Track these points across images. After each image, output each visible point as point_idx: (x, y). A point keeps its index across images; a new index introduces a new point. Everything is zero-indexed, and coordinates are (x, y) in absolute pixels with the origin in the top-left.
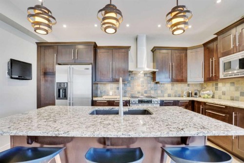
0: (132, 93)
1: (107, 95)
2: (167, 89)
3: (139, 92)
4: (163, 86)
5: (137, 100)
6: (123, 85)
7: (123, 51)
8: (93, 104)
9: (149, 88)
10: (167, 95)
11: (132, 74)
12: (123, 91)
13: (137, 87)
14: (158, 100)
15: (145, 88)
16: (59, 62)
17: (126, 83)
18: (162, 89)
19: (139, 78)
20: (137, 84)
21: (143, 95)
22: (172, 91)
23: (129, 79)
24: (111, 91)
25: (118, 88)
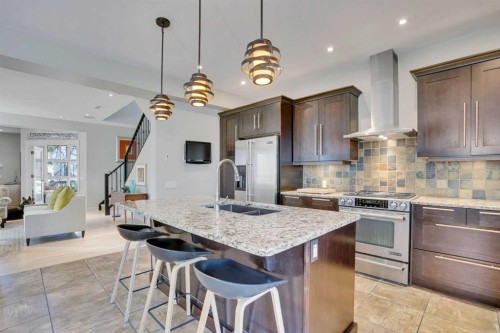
0: (368, 184)
1: (318, 187)
2: (469, 177)
3: (383, 184)
4: (456, 167)
5: (351, 199)
6: (347, 168)
7: (339, 98)
8: (280, 200)
9: (408, 174)
10: (470, 193)
11: (368, 143)
12: (348, 180)
13: (379, 171)
14: (405, 203)
15: (399, 174)
16: (241, 136)
17: (355, 162)
18: (452, 176)
19: (383, 151)
20: (378, 164)
21: (394, 189)
22: (489, 182)
23: (361, 153)
24: (325, 180)
25: (339, 174)
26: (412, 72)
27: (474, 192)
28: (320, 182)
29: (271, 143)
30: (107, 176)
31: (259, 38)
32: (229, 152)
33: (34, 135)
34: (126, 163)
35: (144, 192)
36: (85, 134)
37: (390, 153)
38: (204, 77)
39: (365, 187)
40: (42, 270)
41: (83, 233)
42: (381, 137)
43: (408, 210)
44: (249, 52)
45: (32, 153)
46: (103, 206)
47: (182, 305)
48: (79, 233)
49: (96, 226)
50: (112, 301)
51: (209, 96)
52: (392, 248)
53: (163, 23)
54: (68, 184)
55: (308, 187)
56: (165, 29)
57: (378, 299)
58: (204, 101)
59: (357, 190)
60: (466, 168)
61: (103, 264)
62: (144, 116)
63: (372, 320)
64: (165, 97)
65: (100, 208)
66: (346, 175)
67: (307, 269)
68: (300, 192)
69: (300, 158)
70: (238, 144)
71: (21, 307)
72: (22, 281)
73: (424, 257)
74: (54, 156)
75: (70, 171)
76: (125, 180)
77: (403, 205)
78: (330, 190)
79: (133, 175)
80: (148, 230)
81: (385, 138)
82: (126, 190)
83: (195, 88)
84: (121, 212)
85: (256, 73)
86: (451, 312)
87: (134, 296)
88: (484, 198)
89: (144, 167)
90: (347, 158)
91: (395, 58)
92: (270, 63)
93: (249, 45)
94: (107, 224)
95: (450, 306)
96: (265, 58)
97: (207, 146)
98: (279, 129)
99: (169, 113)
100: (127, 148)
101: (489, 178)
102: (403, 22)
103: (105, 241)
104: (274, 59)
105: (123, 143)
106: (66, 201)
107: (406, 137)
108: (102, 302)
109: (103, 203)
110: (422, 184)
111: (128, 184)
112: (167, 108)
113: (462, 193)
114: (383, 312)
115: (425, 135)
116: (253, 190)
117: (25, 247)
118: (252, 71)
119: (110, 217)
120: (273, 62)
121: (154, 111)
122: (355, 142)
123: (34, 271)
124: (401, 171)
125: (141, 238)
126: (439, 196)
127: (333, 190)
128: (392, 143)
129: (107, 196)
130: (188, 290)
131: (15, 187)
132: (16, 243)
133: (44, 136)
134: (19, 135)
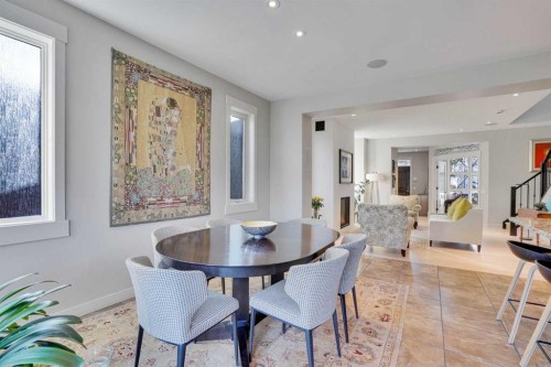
30: (514, 190)
33: (440, 151)
34: (543, 172)
36: (487, 143)
40: (438, 268)
41: (479, 247)
45: (437, 167)
46: (508, 224)
48: (475, 247)
50: (498, 318)
54: (470, 196)
61: (496, 282)
65: (504, 227)
72: (425, 271)
74: (458, 169)
76: (542, 195)
82: (541, 207)
100: (546, 153)
105: (539, 147)
106: (463, 212)
109: (507, 221)
111: (546, 200)
117: (429, 247)
119: (516, 238)
123: (432, 266)
129: (514, 214)
131: (424, 197)
132: (422, 242)
133: (448, 150)
134: (427, 152)
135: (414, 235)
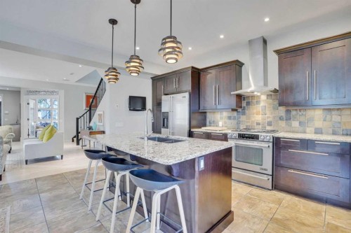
0: (248, 124)
1: (216, 126)
2: (312, 119)
3: (258, 124)
4: (304, 113)
5: (236, 134)
6: (235, 114)
7: (228, 68)
8: (191, 135)
9: (274, 117)
10: (313, 130)
11: (248, 97)
12: (236, 121)
13: (255, 115)
14: (269, 136)
15: (268, 117)
16: (166, 93)
17: (240, 110)
18: (302, 119)
19: (258, 102)
20: (255, 111)
21: (265, 127)
22: (325, 122)
23: (244, 104)
24: (221, 122)
25: (230, 118)
26: (274, 51)
27: (316, 129)
28: (218, 123)
29: (184, 97)
30: (78, 119)
31: (169, 35)
32: (158, 104)
33: (30, 92)
34: (90, 110)
35: (102, 129)
36: (63, 91)
37: (262, 104)
38: (138, 57)
39: (247, 126)
40: (36, 180)
41: (62, 156)
42: (255, 93)
43: (271, 140)
44: (163, 44)
45: (28, 104)
46: (75, 139)
47: (125, 201)
48: (59, 157)
49: (70, 152)
50: (80, 198)
51: (141, 69)
52: (261, 165)
53: (113, 22)
54: (52, 124)
55: (210, 126)
56: (114, 26)
57: (250, 198)
58: (138, 72)
59: (241, 128)
60: (310, 113)
61: (75, 176)
62: (102, 79)
63: (245, 210)
64: (114, 69)
65: (73, 141)
66: (234, 118)
67: (197, 174)
68: (204, 129)
69: (204, 107)
70: (164, 98)
71: (24, 201)
72: (24, 186)
73: (282, 171)
74: (42, 106)
75: (53, 116)
76: (90, 122)
77: (268, 138)
78: (224, 128)
79: (95, 119)
80: (104, 153)
81: (259, 94)
82: (90, 128)
83: (132, 64)
84: (87, 143)
85: (168, 56)
86: (296, 206)
87: (94, 195)
88: (322, 133)
89: (102, 113)
90: (234, 107)
91: (265, 42)
92: (175, 51)
93: (164, 39)
94: (77, 151)
95: (297, 202)
96: (173, 48)
97: (143, 100)
98: (190, 88)
99: (117, 79)
100: (91, 100)
101: (324, 120)
102: (267, 20)
103: (76, 161)
104: (178, 48)
105: (88, 97)
106: (51, 135)
107: (272, 93)
108: (74, 199)
109: (75, 137)
110: (283, 124)
111: (92, 124)
112: (116, 76)
113: (308, 130)
114: (252, 205)
115: (283, 92)
116: (173, 128)
117: (25, 166)
118: (165, 55)
119: (80, 146)
120: (178, 50)
121: (107, 77)
122: (239, 97)
123: (31, 180)
124: (269, 116)
125: (99, 158)
126: (293, 132)
127: (225, 128)
128: (263, 97)
129: (78, 132)
130: (128, 191)
131: (17, 126)
132: (19, 163)
133: (36, 92)
134: (20, 92)
135: (9, 159)
